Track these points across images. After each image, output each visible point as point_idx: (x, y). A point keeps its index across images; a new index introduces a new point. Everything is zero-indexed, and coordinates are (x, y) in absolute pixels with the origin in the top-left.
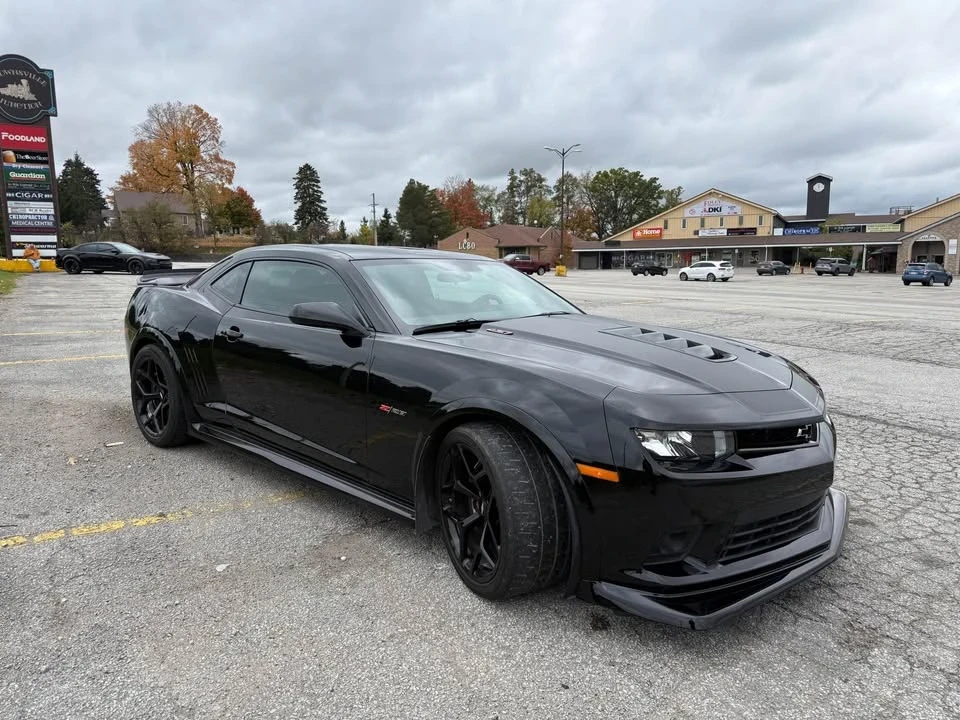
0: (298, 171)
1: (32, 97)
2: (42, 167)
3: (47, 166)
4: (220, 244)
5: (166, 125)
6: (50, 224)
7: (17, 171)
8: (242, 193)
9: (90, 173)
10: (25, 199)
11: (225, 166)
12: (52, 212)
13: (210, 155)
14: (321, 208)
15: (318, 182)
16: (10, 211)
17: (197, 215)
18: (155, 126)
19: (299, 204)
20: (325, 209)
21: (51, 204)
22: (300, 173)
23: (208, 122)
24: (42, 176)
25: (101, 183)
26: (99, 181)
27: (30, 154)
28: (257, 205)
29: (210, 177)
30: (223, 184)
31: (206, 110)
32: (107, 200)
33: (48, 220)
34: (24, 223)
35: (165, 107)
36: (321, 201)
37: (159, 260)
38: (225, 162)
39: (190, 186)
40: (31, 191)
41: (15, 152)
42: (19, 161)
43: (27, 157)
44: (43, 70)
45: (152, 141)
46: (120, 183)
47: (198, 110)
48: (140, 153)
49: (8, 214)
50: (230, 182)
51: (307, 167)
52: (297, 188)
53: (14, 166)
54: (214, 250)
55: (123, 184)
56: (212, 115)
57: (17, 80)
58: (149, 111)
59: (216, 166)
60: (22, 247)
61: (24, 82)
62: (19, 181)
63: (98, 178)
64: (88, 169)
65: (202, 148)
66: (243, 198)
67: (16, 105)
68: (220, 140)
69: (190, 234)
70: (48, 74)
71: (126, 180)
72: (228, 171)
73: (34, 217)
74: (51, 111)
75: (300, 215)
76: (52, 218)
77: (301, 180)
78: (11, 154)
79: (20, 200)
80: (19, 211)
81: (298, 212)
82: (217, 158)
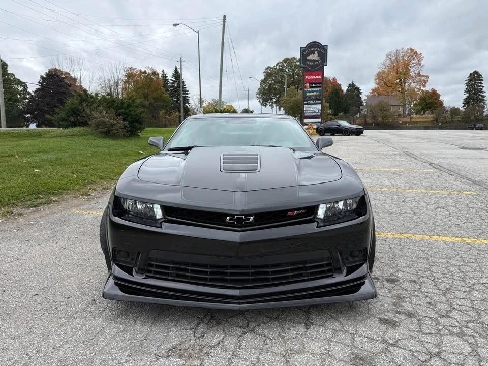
0: (469, 75)
1: (318, 59)
2: (318, 89)
3: (321, 89)
4: (413, 120)
5: (394, 61)
6: (319, 114)
7: (310, 92)
8: (434, 92)
9: (358, 89)
10: (311, 104)
11: (423, 78)
12: (320, 109)
13: (415, 73)
14: (481, 96)
15: (482, 80)
16: (305, 109)
17: (404, 106)
18: (389, 62)
19: (467, 95)
20: (484, 96)
21: (320, 105)
22: (470, 76)
23: (416, 56)
24: (318, 93)
25: (362, 94)
26: (361, 93)
27: (315, 84)
28: (441, 98)
29: (413, 85)
30: (420, 88)
31: (416, 50)
32: (364, 101)
33: (318, 112)
34: (309, 114)
35: (395, 52)
36: (482, 92)
37: (357, 129)
38: (423, 76)
39: (403, 91)
40: (313, 100)
41: (310, 84)
42: (310, 87)
43: (314, 85)
44: (324, 46)
45: (386, 70)
46: (371, 93)
47: (412, 50)
48: (380, 77)
49: (304, 111)
50: (424, 86)
51: (476, 72)
52: (467, 86)
53: (308, 90)
54: (410, 123)
55: (372, 93)
56: (419, 52)
57: (313, 53)
58: (387, 55)
59: (418, 79)
60: (307, 125)
61: (316, 52)
62: (309, 96)
63: (361, 91)
64: (357, 87)
65: (412, 70)
66: (434, 94)
67: (312, 63)
68: (422, 64)
69: (400, 115)
70: (326, 47)
71: (374, 91)
72: (424, 81)
73: (313, 112)
74: (325, 64)
75: (467, 102)
76: (320, 111)
77: (470, 81)
78: (308, 85)
79: (309, 104)
80: (308, 109)
81: (465, 100)
82: (419, 75)
